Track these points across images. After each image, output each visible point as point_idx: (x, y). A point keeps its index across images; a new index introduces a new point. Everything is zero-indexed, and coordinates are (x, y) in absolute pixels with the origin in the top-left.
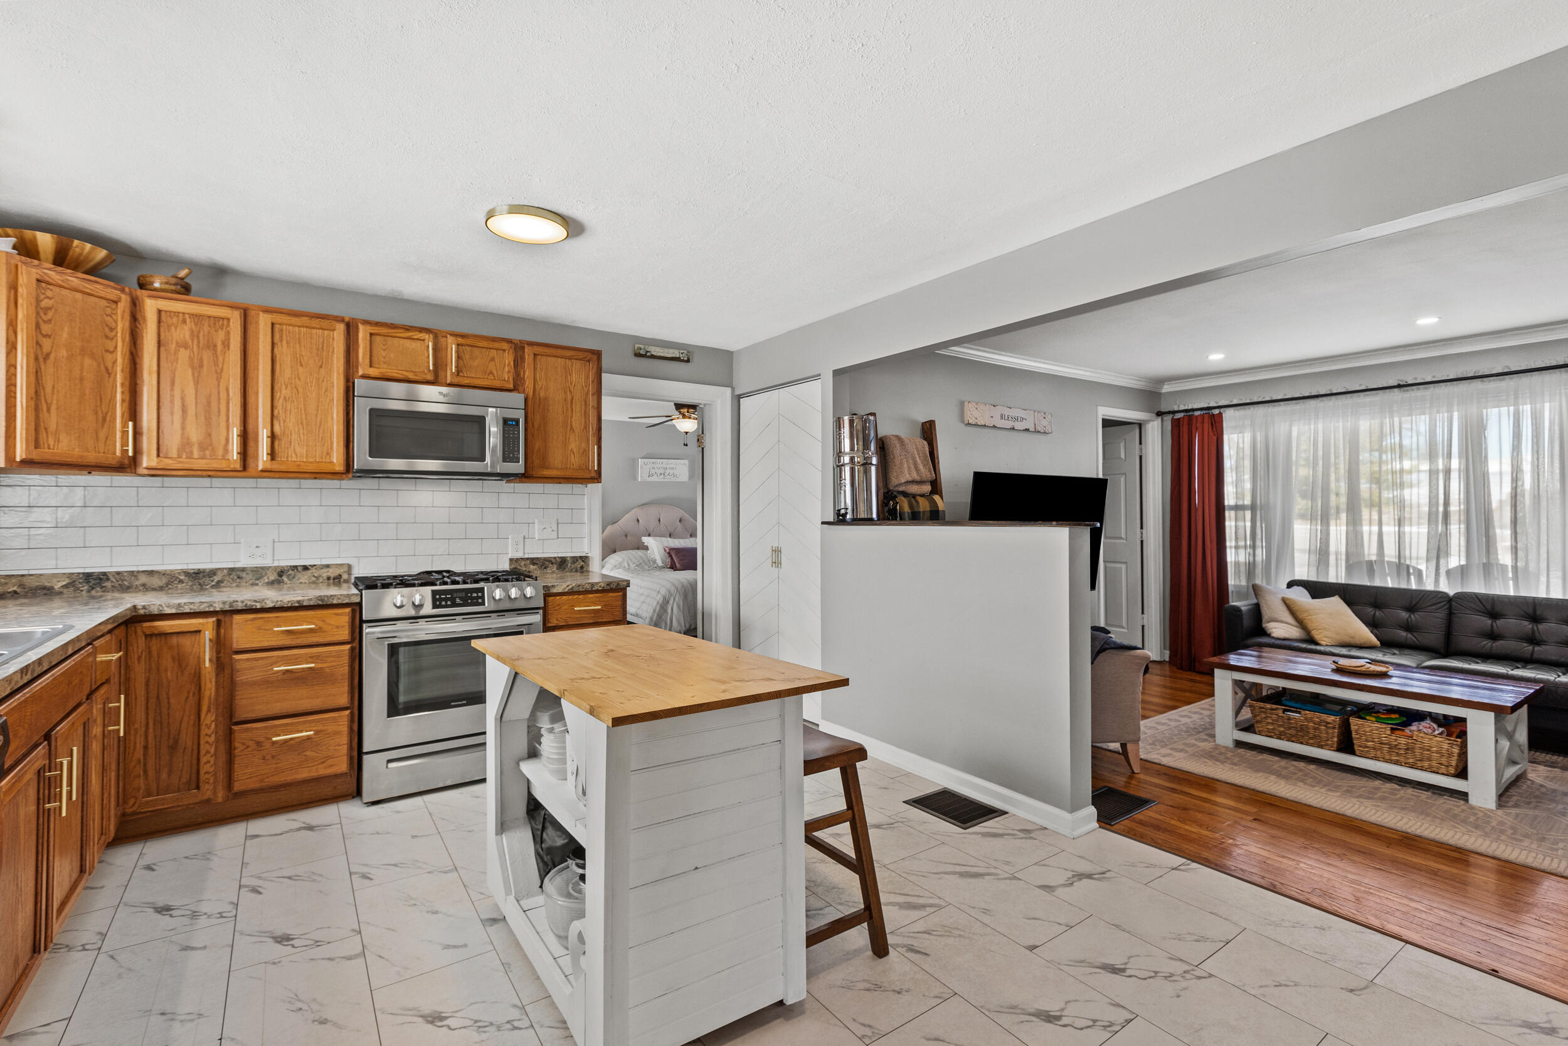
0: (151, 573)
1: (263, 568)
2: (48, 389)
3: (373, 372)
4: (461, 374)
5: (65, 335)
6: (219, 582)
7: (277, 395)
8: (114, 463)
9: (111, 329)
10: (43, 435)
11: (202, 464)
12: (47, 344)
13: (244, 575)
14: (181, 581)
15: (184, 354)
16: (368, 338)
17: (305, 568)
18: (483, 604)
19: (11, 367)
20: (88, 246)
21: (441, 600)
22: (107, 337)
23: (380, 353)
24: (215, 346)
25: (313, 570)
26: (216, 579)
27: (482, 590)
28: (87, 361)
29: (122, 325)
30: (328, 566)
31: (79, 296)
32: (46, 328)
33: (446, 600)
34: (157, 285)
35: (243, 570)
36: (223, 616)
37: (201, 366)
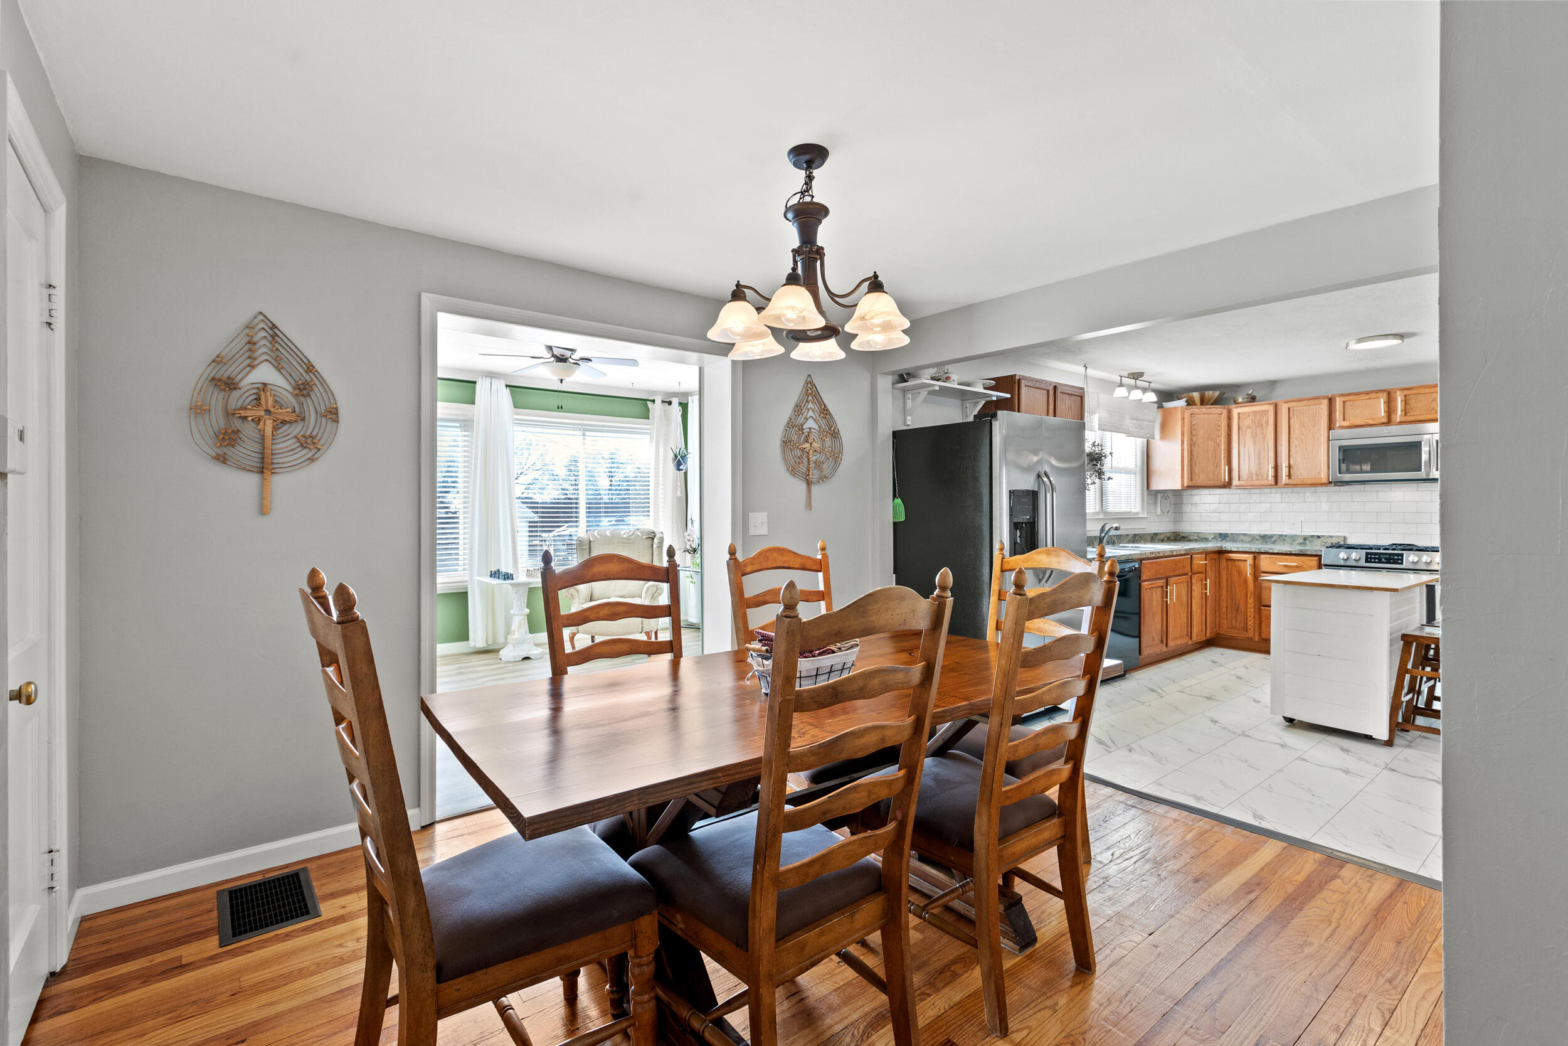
0: (1245, 534)
1: (1296, 535)
2: (1195, 457)
3: (1345, 424)
4: (1408, 414)
5: (1201, 433)
6: (1275, 541)
7: (1291, 445)
8: (1221, 485)
9: (1219, 426)
10: (1194, 475)
11: (1257, 483)
12: (1194, 439)
13: (1286, 538)
14: (1257, 540)
15: (1249, 431)
16: (1342, 404)
17: (1319, 537)
18: (1402, 563)
19: (1183, 450)
20: (1211, 392)
21: (1371, 558)
22: (1218, 430)
23: (1349, 411)
24: (1262, 425)
25: (1323, 539)
26: (1273, 539)
27: (1402, 555)
28: (1210, 443)
29: (1224, 423)
30: (1331, 537)
31: (1206, 415)
32: (1194, 432)
33: (1375, 558)
34: (1240, 400)
35: (1286, 536)
36: (1256, 555)
37: (1256, 436)
